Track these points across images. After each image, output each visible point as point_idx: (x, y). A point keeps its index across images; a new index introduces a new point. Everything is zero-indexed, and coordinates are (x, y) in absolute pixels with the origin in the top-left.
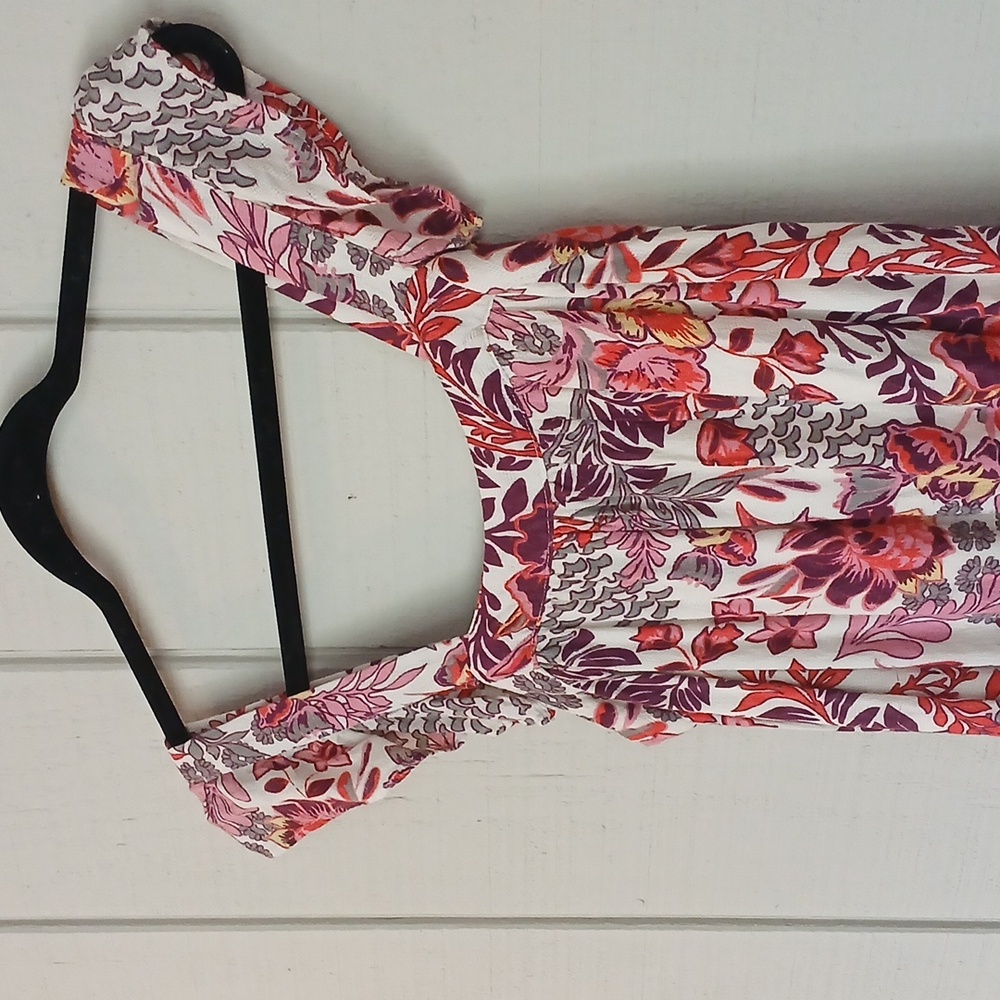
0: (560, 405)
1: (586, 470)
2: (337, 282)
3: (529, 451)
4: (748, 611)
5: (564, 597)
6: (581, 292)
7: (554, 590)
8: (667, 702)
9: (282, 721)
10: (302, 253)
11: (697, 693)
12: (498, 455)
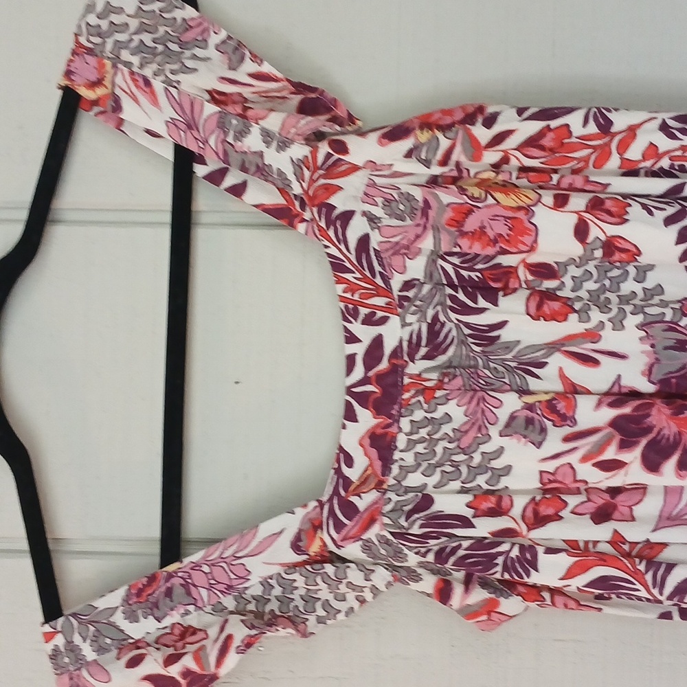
0: (416, 268)
1: (435, 327)
2: (251, 157)
3: (389, 308)
4: (572, 479)
5: (409, 458)
6: (436, 170)
7: (401, 451)
8: (499, 569)
9: (149, 595)
10: (226, 134)
11: (526, 560)
12: (363, 311)
